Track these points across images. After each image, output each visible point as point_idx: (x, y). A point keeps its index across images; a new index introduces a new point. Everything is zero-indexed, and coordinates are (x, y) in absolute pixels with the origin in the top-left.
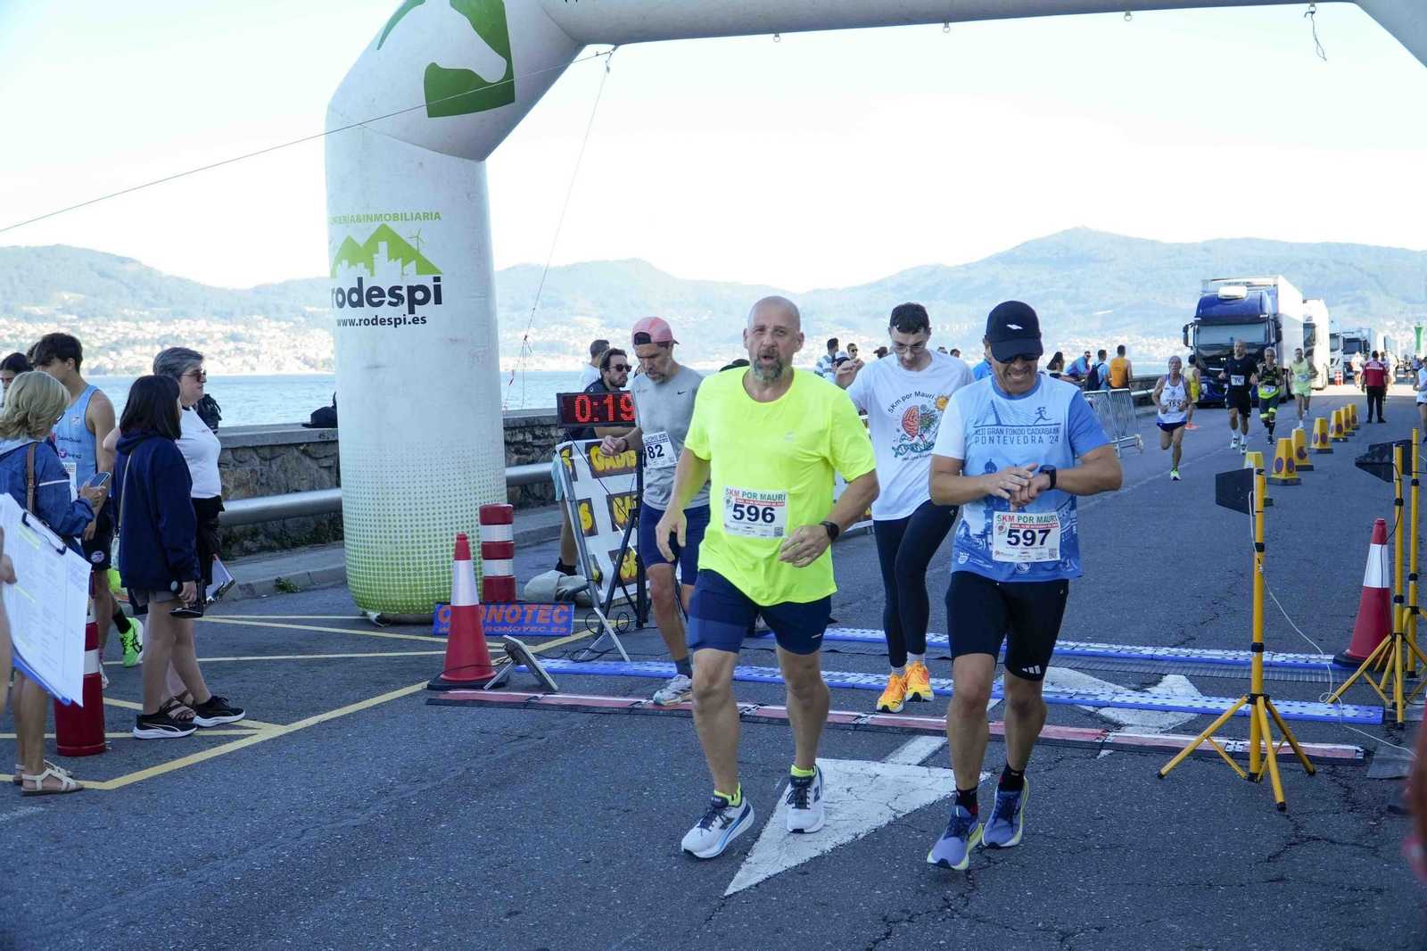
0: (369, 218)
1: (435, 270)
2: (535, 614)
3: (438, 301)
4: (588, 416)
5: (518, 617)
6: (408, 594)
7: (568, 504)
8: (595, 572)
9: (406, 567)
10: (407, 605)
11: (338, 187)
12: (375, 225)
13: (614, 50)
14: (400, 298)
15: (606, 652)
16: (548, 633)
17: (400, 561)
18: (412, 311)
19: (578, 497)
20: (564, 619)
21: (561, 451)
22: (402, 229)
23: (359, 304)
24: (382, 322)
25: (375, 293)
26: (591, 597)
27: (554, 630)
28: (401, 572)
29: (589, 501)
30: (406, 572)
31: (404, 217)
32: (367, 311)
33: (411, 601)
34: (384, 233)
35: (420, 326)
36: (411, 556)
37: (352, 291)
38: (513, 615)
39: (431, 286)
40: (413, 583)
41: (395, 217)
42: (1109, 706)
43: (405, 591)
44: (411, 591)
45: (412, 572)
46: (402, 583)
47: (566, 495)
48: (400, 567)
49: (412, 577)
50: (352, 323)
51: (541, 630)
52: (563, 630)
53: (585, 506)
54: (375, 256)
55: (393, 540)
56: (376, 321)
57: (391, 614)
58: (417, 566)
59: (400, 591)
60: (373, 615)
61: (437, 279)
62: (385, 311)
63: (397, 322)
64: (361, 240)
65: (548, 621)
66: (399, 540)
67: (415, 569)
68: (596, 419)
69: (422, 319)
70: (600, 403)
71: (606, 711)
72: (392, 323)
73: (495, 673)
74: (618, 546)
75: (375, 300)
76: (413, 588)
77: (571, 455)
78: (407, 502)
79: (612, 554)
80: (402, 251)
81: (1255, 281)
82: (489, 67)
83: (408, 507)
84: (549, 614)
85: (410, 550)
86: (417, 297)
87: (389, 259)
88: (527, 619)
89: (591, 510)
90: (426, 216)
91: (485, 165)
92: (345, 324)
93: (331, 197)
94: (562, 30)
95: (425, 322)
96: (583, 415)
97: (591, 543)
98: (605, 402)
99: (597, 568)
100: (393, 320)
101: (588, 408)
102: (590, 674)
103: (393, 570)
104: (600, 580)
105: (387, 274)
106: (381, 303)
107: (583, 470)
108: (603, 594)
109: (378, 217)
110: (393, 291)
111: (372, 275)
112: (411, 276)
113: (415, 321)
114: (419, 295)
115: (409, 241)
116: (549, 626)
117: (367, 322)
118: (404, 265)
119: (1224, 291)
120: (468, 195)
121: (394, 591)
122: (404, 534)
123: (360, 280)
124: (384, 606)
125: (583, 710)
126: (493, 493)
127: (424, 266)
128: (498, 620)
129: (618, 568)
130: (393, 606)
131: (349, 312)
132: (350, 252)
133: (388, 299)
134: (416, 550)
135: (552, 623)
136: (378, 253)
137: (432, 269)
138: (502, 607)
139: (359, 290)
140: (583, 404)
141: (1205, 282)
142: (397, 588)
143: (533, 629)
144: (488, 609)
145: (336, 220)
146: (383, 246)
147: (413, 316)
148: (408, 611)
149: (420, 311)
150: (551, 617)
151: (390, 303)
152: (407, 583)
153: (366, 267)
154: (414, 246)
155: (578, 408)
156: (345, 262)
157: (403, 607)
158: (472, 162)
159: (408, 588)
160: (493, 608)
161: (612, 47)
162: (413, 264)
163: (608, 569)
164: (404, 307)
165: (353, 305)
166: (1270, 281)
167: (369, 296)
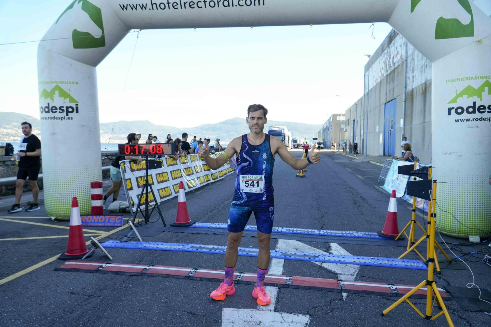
0: (52, 82)
1: (77, 102)
2: (109, 219)
3: (77, 112)
4: (129, 151)
5: (103, 220)
6: (65, 211)
7: (123, 180)
8: (132, 202)
9: (65, 202)
10: (65, 215)
11: (41, 71)
12: (54, 85)
13: (140, 31)
14: (63, 110)
15: (134, 238)
16: (114, 225)
17: (62, 200)
18: (67, 115)
19: (126, 178)
20: (120, 221)
21: (121, 163)
22: (63, 86)
23: (48, 112)
24: (57, 118)
25: (54, 108)
26: (130, 210)
27: (116, 225)
28: (63, 204)
29: (130, 179)
30: (65, 204)
31: (65, 83)
32: (51, 115)
33: (67, 214)
34: (57, 88)
35: (70, 120)
36: (66, 198)
37: (46, 107)
38: (101, 219)
39: (75, 107)
40: (67, 207)
41: (61, 82)
42: (325, 262)
43: (64, 210)
44: (66, 210)
45: (67, 204)
46: (63, 207)
47: (122, 178)
48: (63, 202)
49: (67, 206)
50: (46, 118)
51: (112, 225)
52: (119, 225)
53: (129, 181)
54: (54, 95)
55: (60, 193)
56: (54, 118)
57: (59, 218)
58: (69, 202)
59: (62, 210)
60: (53, 218)
61: (77, 105)
62: (57, 115)
63: (62, 119)
64: (49, 90)
65: (114, 222)
66: (62, 193)
67: (68, 203)
68: (132, 153)
69: (71, 118)
70: (133, 148)
71: (131, 275)
72: (60, 119)
73: (88, 250)
74: (140, 193)
75: (54, 111)
76: (67, 209)
77: (124, 164)
78: (65, 180)
79: (138, 196)
80: (63, 94)
81: (280, 127)
82: (96, 32)
83: (65, 182)
84: (114, 219)
85: (66, 196)
86: (69, 110)
87: (59, 97)
88: (107, 221)
89: (131, 182)
90: (73, 83)
91: (96, 69)
92: (43, 119)
93: (39, 75)
94: (122, 21)
95: (72, 119)
96: (127, 152)
97: (130, 192)
98: (135, 147)
99: (132, 200)
100: (60, 118)
101: (129, 149)
102: (127, 248)
103: (60, 203)
104: (133, 205)
105: (58, 102)
106: (56, 112)
107: (128, 170)
108: (134, 209)
109: (55, 82)
110: (60, 108)
111: (53, 102)
112: (67, 103)
113: (68, 118)
114: (70, 110)
115: (66, 91)
116: (114, 223)
117: (51, 118)
118: (64, 99)
119: (274, 129)
120: (89, 77)
121: (60, 210)
122: (64, 191)
123: (48, 104)
124: (56, 215)
125: (121, 274)
126: (97, 177)
127: (72, 100)
128: (96, 221)
129: (140, 200)
130: (60, 215)
131: (45, 115)
132: (45, 94)
133: (58, 110)
134: (68, 196)
135: (115, 222)
136: (55, 94)
137: (76, 101)
138: (98, 217)
139: (48, 107)
140: (127, 148)
141: (270, 127)
142: (61, 209)
143: (109, 224)
144: (93, 217)
145: (40, 83)
146: (57, 92)
147: (67, 117)
148: (65, 217)
149: (70, 115)
150: (115, 220)
151: (60, 112)
152: (65, 207)
153: (51, 99)
154: (68, 93)
155: (125, 149)
156: (43, 98)
157: (63, 215)
158: (91, 67)
159: (65, 209)
160: (94, 217)
161: (140, 30)
162: (68, 99)
163: (136, 201)
164: (65, 113)
165: (46, 112)
166: (283, 127)
167: (52, 109)
